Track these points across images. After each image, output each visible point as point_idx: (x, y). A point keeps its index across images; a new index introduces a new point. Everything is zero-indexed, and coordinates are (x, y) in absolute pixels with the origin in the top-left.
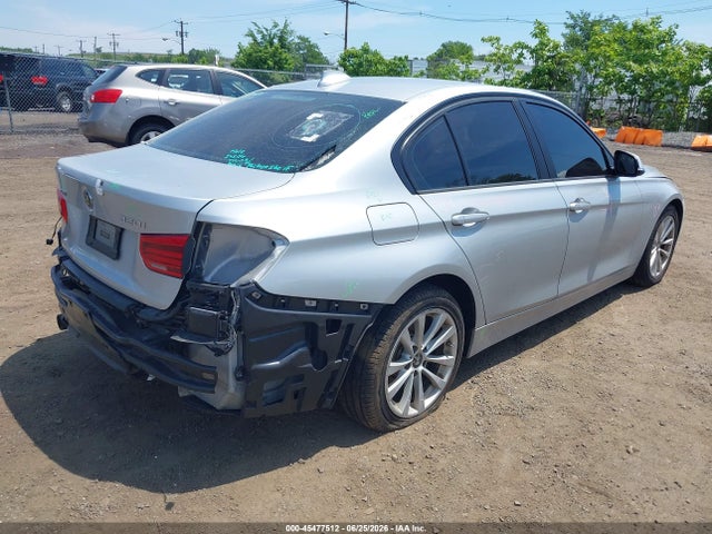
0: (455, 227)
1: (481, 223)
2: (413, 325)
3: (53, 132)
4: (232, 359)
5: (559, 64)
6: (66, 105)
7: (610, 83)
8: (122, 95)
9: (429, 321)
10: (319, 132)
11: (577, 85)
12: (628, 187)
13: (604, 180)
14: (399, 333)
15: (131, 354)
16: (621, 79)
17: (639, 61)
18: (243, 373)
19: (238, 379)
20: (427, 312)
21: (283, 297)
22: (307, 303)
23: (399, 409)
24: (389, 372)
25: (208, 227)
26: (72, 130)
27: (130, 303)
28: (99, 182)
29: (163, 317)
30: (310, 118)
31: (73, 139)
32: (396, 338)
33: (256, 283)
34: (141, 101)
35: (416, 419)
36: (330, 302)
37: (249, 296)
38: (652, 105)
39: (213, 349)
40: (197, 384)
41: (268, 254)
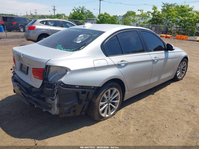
0: (118, 66)
1: (126, 64)
2: (107, 92)
3: (18, 38)
4: (56, 101)
5: (159, 17)
6: (22, 30)
7: (174, 22)
8: (36, 28)
9: (112, 91)
10: (81, 40)
11: (165, 23)
12: (171, 54)
13: (164, 52)
14: (103, 95)
15: (30, 100)
16: (177, 21)
17: (182, 16)
18: (59, 105)
19: (58, 107)
20: (111, 89)
21: (70, 85)
22: (76, 86)
23: (103, 115)
24: (100, 105)
25: (50, 66)
26: (23, 37)
27: (30, 86)
28: (22, 54)
29: (38, 90)
30: (79, 36)
31: (23, 40)
32: (102, 96)
33: (62, 81)
34: (41, 29)
35: (108, 118)
36: (83, 86)
37: (60, 85)
38: (186, 29)
39: (51, 99)
40: (47, 108)
41: (65, 74)
